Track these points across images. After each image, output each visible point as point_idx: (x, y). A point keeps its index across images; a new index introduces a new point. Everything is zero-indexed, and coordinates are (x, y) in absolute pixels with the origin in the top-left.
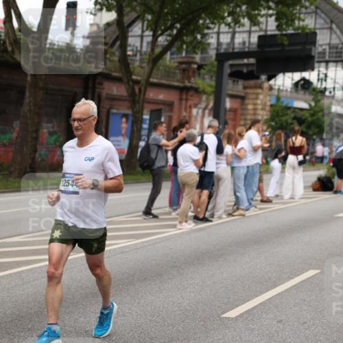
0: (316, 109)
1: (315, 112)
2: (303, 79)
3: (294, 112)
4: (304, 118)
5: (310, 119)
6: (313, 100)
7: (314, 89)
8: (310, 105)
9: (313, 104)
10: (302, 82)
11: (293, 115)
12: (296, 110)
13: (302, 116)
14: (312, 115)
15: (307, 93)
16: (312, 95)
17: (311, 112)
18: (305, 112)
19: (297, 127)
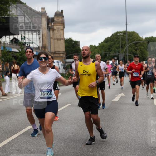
0: (22, 52)
1: (22, 53)
2: (15, 38)
3: (12, 54)
4: (17, 56)
5: (20, 57)
6: (20, 48)
7: (20, 43)
8: (19, 50)
9: (20, 50)
10: (14, 40)
11: (12, 55)
12: (13, 53)
13: (16, 55)
14: (21, 55)
15: (17, 45)
16: (20, 46)
17: (20, 53)
18: (17, 53)
19: (14, 61)
